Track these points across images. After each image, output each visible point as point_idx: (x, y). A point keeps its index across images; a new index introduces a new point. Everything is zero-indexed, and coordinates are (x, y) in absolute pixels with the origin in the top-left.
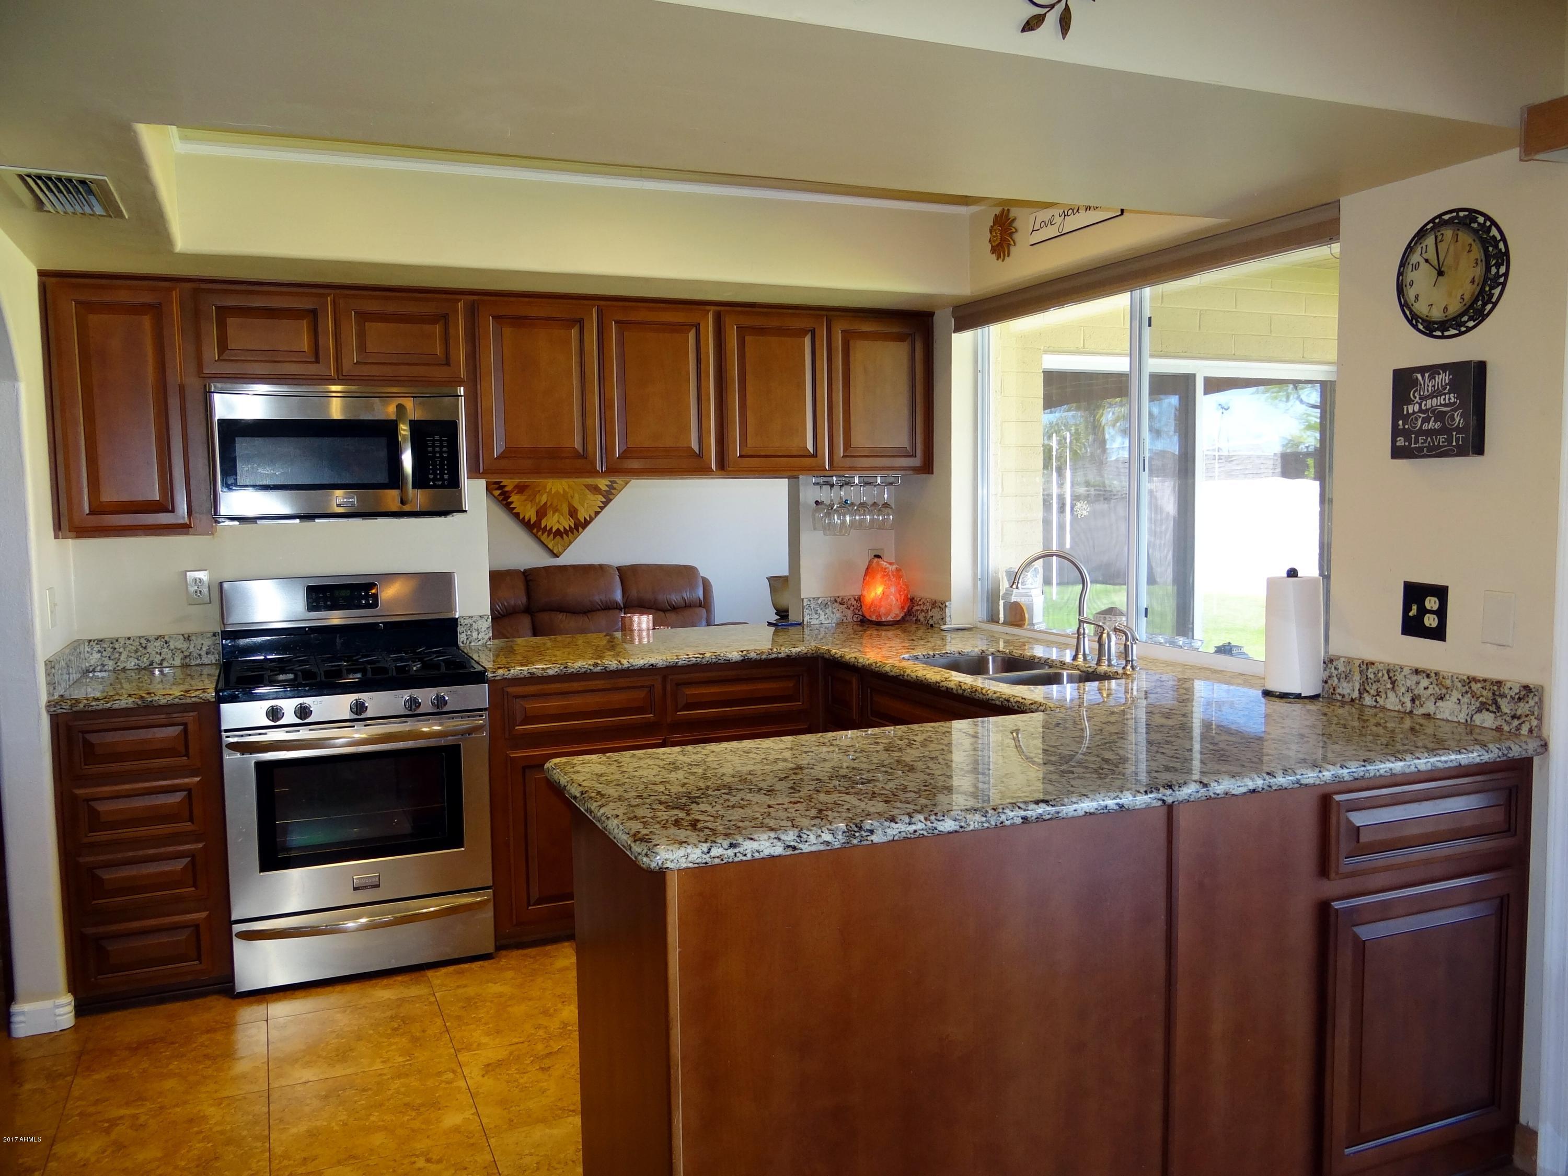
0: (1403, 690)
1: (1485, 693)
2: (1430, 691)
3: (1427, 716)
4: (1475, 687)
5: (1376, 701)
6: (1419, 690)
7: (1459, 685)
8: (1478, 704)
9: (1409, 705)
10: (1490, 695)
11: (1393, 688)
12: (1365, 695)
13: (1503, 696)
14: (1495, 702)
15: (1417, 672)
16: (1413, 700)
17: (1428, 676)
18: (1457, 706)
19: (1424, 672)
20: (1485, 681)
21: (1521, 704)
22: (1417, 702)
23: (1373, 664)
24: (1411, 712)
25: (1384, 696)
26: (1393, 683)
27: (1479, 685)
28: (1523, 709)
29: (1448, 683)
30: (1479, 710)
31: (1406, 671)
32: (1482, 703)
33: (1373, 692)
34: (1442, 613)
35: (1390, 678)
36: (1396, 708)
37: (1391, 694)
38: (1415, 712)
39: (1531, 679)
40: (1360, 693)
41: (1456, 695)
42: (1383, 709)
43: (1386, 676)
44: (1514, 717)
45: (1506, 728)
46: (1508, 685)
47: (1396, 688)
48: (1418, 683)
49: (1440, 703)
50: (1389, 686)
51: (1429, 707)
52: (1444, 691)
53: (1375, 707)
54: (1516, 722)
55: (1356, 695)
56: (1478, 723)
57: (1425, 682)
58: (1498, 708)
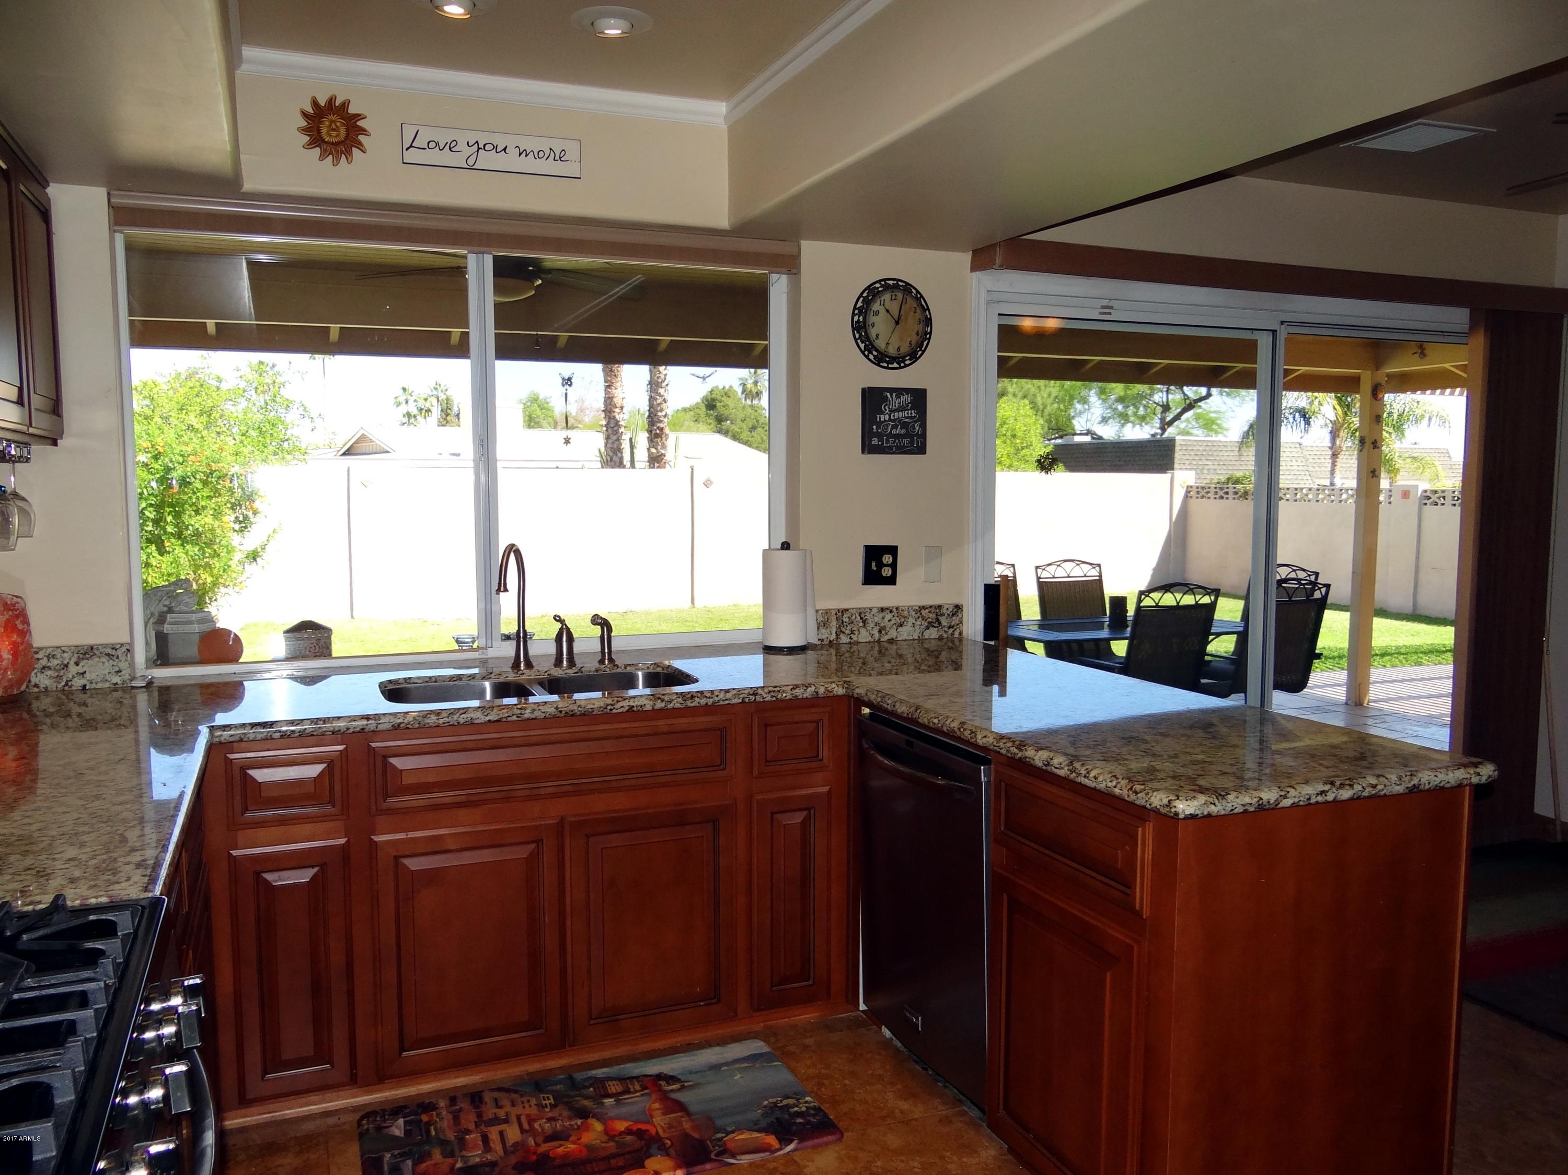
0: (872, 625)
1: (931, 615)
2: (893, 622)
3: (891, 641)
4: (924, 612)
5: (851, 638)
6: (885, 623)
7: (913, 613)
8: (926, 624)
9: (877, 636)
10: (934, 616)
11: (864, 626)
12: (842, 636)
13: (943, 615)
14: (938, 620)
15: (882, 610)
16: (880, 632)
17: (891, 612)
18: (912, 628)
19: (888, 609)
20: (931, 607)
21: (954, 618)
22: (883, 632)
23: (847, 610)
24: (879, 639)
25: (856, 633)
26: (864, 622)
27: (927, 611)
28: (955, 620)
29: (906, 613)
30: (928, 628)
31: (875, 611)
32: (929, 623)
33: (848, 632)
34: (894, 565)
35: (861, 618)
36: (867, 640)
37: (863, 631)
38: (882, 640)
39: (956, 602)
40: (837, 635)
41: (911, 620)
42: (857, 643)
43: (859, 618)
44: (949, 628)
45: (945, 636)
46: (946, 607)
47: (867, 625)
48: (883, 618)
49: (900, 629)
50: (861, 624)
51: (893, 634)
52: (903, 620)
53: (850, 643)
54: (951, 631)
55: (834, 636)
56: (926, 637)
57: (889, 616)
58: (940, 623)
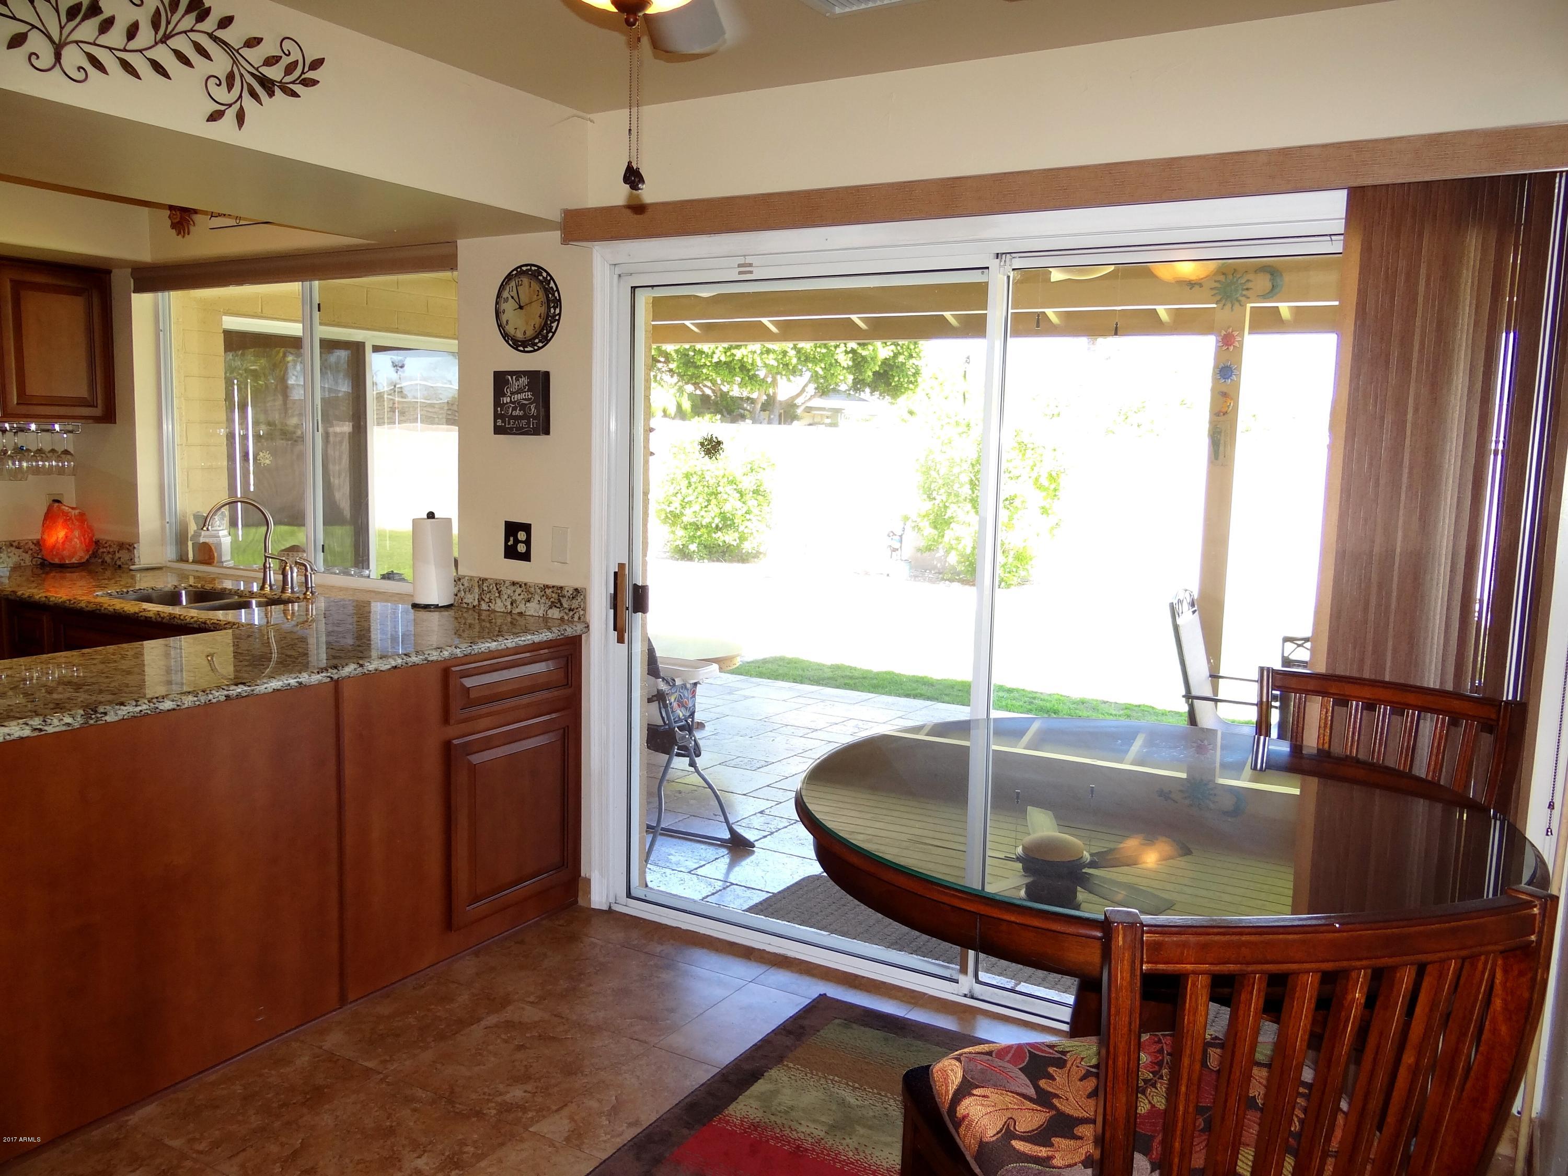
0: (506, 597)
1: (554, 595)
2: (522, 596)
3: (521, 614)
4: (548, 591)
5: (489, 606)
6: (516, 597)
7: (539, 591)
8: (550, 603)
9: (509, 607)
10: (557, 596)
11: (499, 597)
12: (482, 602)
13: (564, 596)
14: (560, 601)
15: (514, 584)
16: (512, 604)
17: (520, 586)
18: (538, 606)
19: (518, 583)
20: (553, 587)
21: (574, 601)
22: (514, 605)
23: (486, 579)
24: (511, 612)
25: (494, 602)
26: (499, 593)
27: (550, 590)
28: (575, 604)
29: (532, 589)
30: (551, 607)
31: (507, 584)
32: (552, 602)
33: (487, 600)
34: (528, 542)
35: (497, 589)
36: (502, 610)
37: (498, 601)
38: (513, 612)
39: (578, 586)
40: (479, 601)
41: (537, 597)
42: (494, 611)
43: (495, 588)
44: (570, 610)
45: (566, 618)
46: (567, 589)
47: (502, 596)
48: (514, 591)
49: (528, 604)
50: (497, 595)
51: (522, 608)
52: (530, 596)
53: (489, 610)
54: (571, 613)
55: (476, 603)
56: (550, 616)
57: (519, 590)
58: (561, 605)
